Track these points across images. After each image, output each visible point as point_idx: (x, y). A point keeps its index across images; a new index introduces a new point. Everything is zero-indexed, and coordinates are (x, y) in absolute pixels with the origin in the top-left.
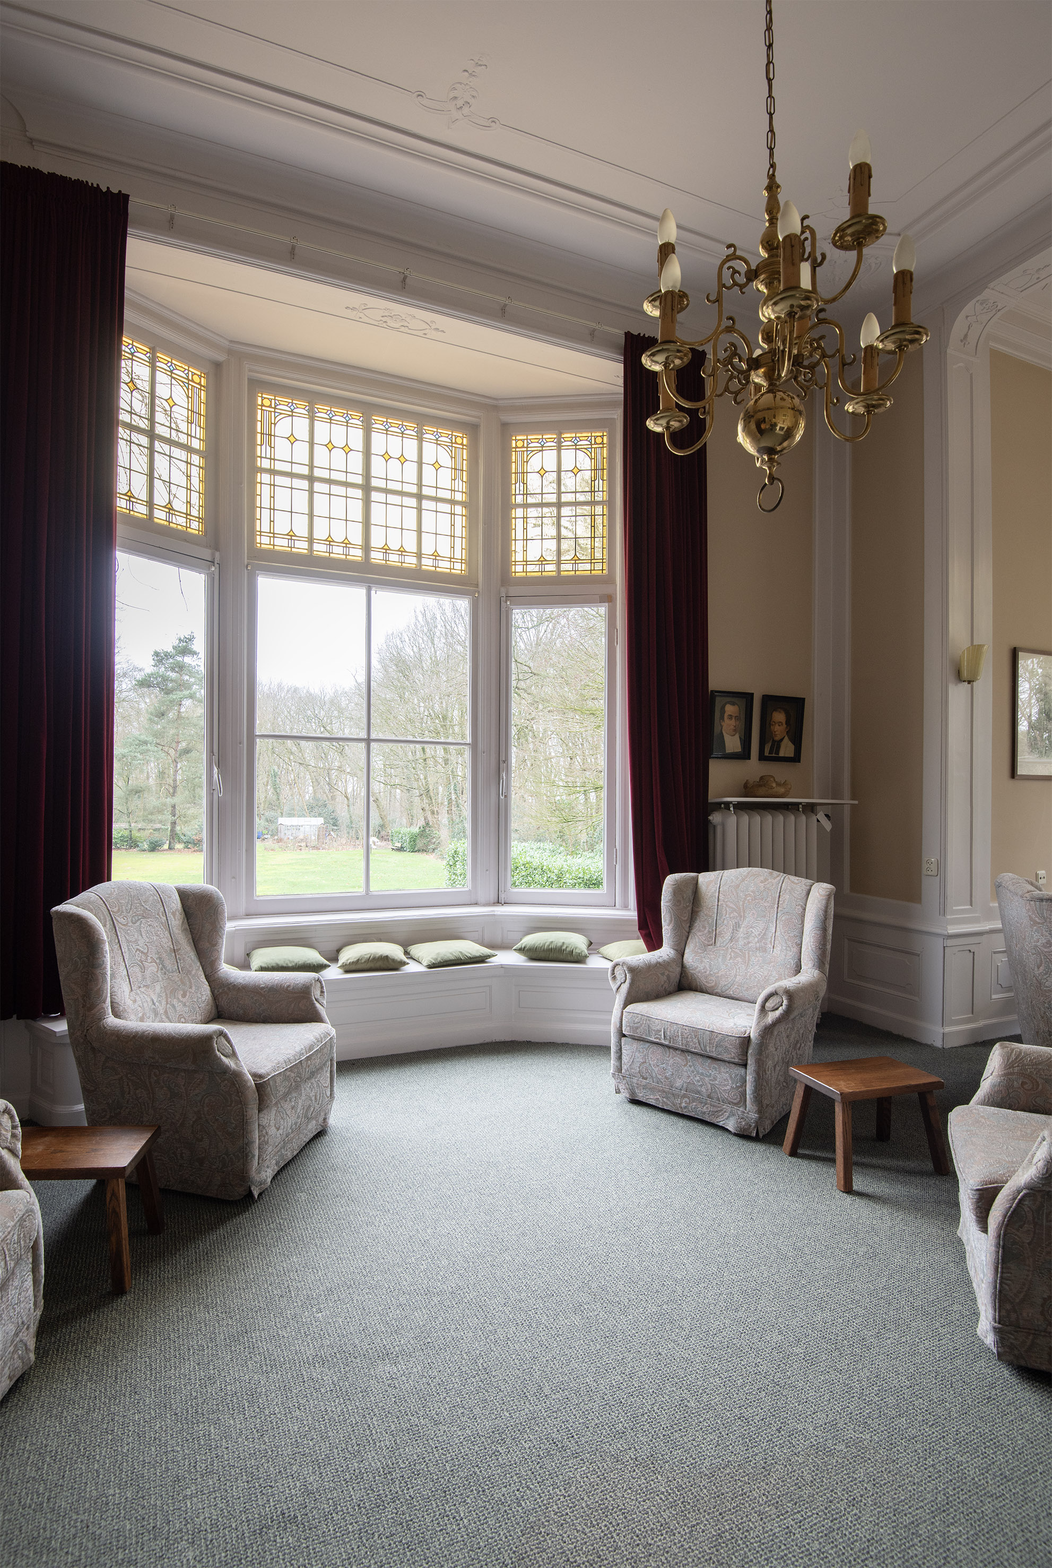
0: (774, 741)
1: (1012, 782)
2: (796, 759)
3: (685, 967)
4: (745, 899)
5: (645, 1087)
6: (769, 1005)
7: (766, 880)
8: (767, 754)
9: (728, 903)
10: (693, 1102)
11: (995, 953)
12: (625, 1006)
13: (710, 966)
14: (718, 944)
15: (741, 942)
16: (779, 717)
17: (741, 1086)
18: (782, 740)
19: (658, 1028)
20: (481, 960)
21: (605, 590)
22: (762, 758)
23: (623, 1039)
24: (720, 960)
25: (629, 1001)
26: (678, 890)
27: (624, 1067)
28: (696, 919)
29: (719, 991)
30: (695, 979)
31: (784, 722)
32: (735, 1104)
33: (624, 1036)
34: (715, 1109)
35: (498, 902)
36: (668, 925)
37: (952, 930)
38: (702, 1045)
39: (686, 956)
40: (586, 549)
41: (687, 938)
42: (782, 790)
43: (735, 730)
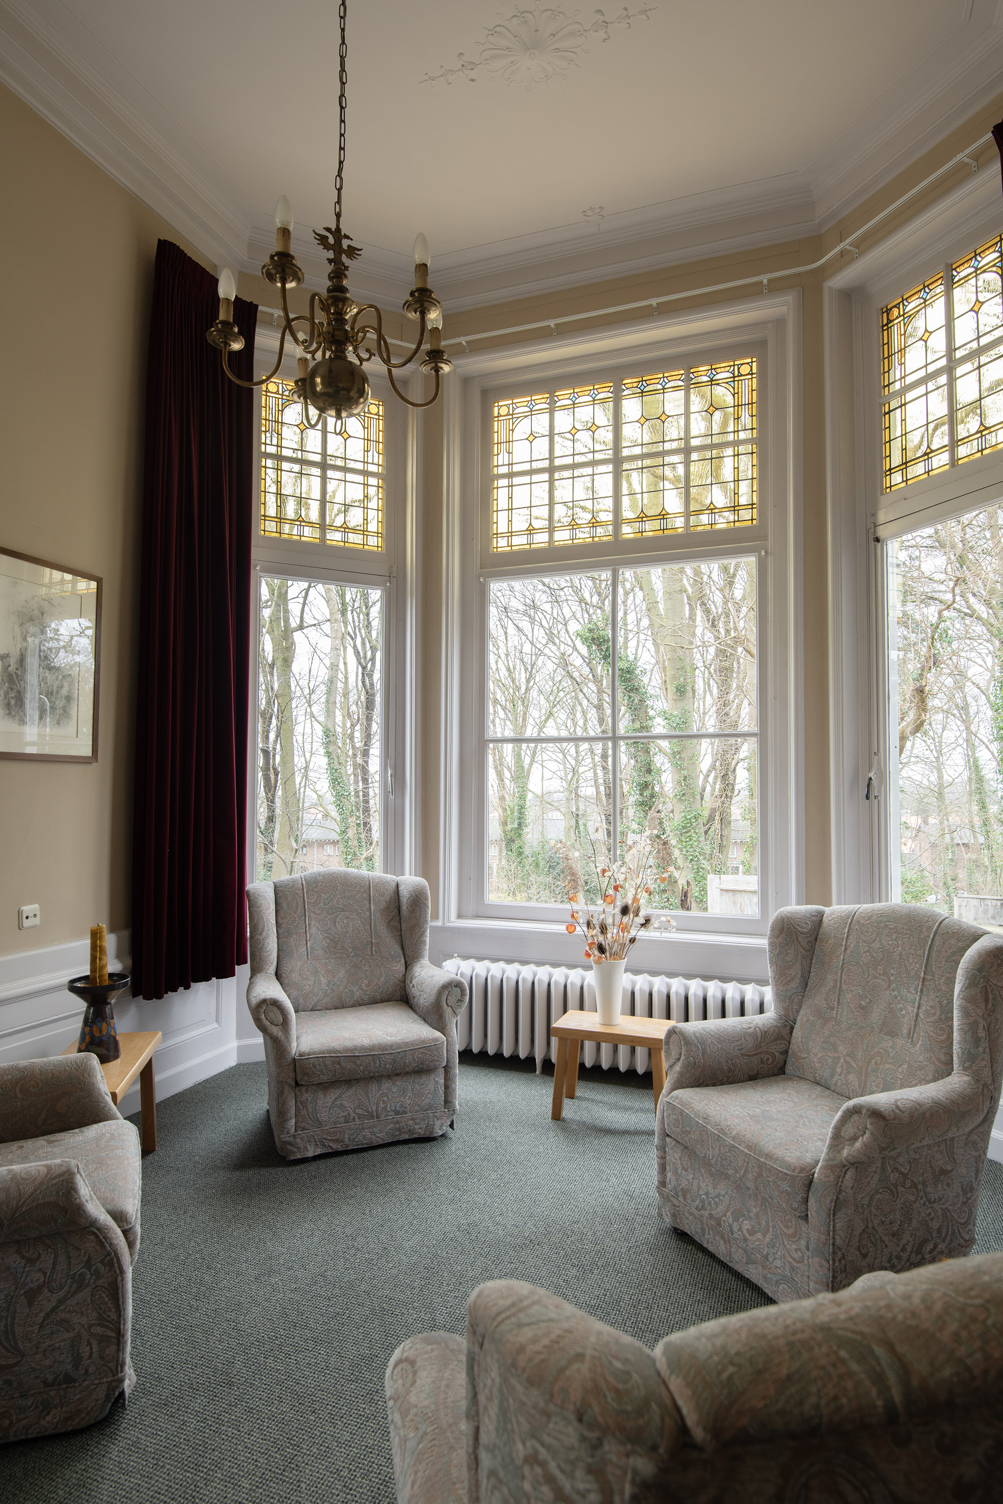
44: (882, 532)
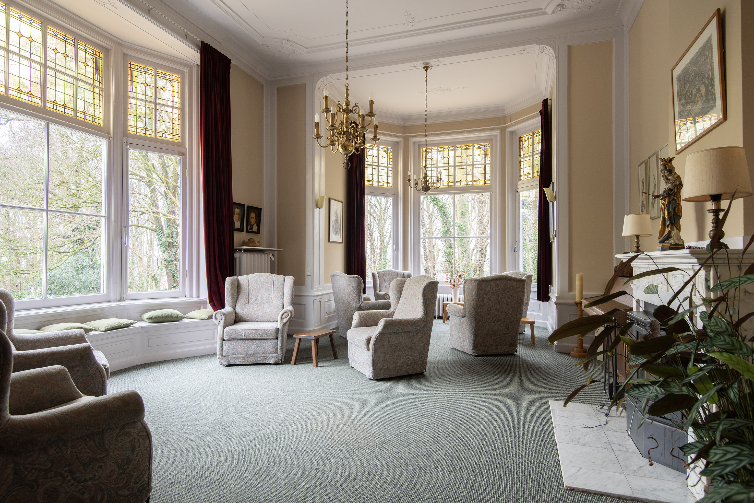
0: (251, 225)
1: (329, 243)
2: (258, 232)
3: (237, 314)
4: (260, 284)
5: (234, 358)
6: (284, 316)
7: (268, 277)
8: (249, 230)
9: (253, 287)
10: (256, 357)
11: (325, 302)
12: (224, 329)
13: (248, 311)
14: (250, 303)
15: (260, 301)
16: (253, 215)
17: (276, 346)
18: (254, 224)
19: (241, 333)
20: (127, 326)
21: (181, 150)
22: (247, 231)
23: (224, 342)
24: (252, 309)
25: (225, 327)
26: (232, 283)
27: (224, 353)
28: (239, 294)
29: (252, 320)
30: (242, 318)
31: (254, 217)
32: (273, 353)
33: (224, 340)
34: (265, 358)
35: (121, 300)
36: (229, 298)
37: (316, 294)
38: (261, 335)
39: (236, 309)
40: (170, 128)
41: (236, 302)
42: (258, 244)
43: (238, 219)
44: (519, 190)
